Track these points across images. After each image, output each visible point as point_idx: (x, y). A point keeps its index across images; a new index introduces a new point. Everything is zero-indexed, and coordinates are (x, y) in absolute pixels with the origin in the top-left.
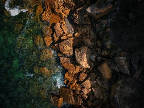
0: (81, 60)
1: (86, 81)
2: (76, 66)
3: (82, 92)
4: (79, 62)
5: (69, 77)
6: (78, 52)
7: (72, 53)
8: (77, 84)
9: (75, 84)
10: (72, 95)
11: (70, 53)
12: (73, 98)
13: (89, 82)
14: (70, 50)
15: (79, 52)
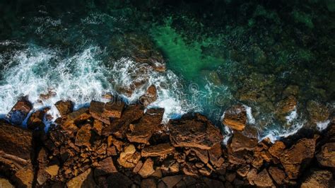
0: (318, 181)
1: (271, 181)
2: (299, 167)
3: (251, 169)
4: (314, 176)
5: (276, 149)
6: (328, 176)
7: (325, 163)
8: (262, 161)
9: (263, 158)
10: (248, 149)
11: (324, 160)
12: (242, 149)
13: (267, 185)
14: (331, 161)
15: (328, 179)
